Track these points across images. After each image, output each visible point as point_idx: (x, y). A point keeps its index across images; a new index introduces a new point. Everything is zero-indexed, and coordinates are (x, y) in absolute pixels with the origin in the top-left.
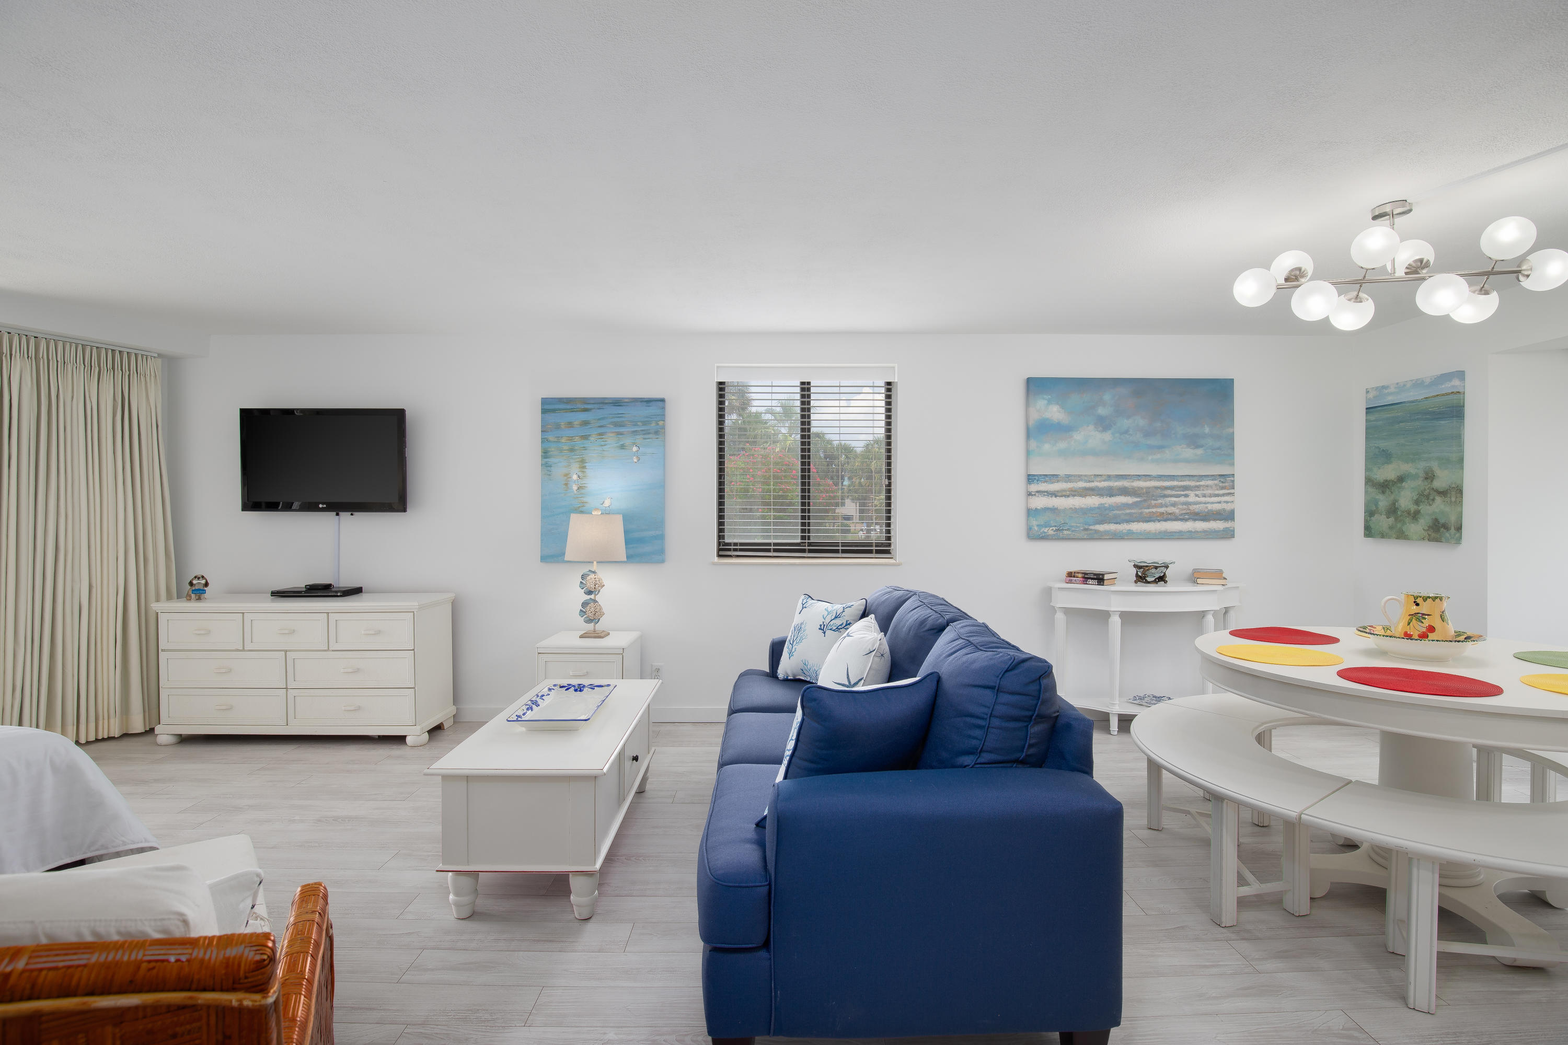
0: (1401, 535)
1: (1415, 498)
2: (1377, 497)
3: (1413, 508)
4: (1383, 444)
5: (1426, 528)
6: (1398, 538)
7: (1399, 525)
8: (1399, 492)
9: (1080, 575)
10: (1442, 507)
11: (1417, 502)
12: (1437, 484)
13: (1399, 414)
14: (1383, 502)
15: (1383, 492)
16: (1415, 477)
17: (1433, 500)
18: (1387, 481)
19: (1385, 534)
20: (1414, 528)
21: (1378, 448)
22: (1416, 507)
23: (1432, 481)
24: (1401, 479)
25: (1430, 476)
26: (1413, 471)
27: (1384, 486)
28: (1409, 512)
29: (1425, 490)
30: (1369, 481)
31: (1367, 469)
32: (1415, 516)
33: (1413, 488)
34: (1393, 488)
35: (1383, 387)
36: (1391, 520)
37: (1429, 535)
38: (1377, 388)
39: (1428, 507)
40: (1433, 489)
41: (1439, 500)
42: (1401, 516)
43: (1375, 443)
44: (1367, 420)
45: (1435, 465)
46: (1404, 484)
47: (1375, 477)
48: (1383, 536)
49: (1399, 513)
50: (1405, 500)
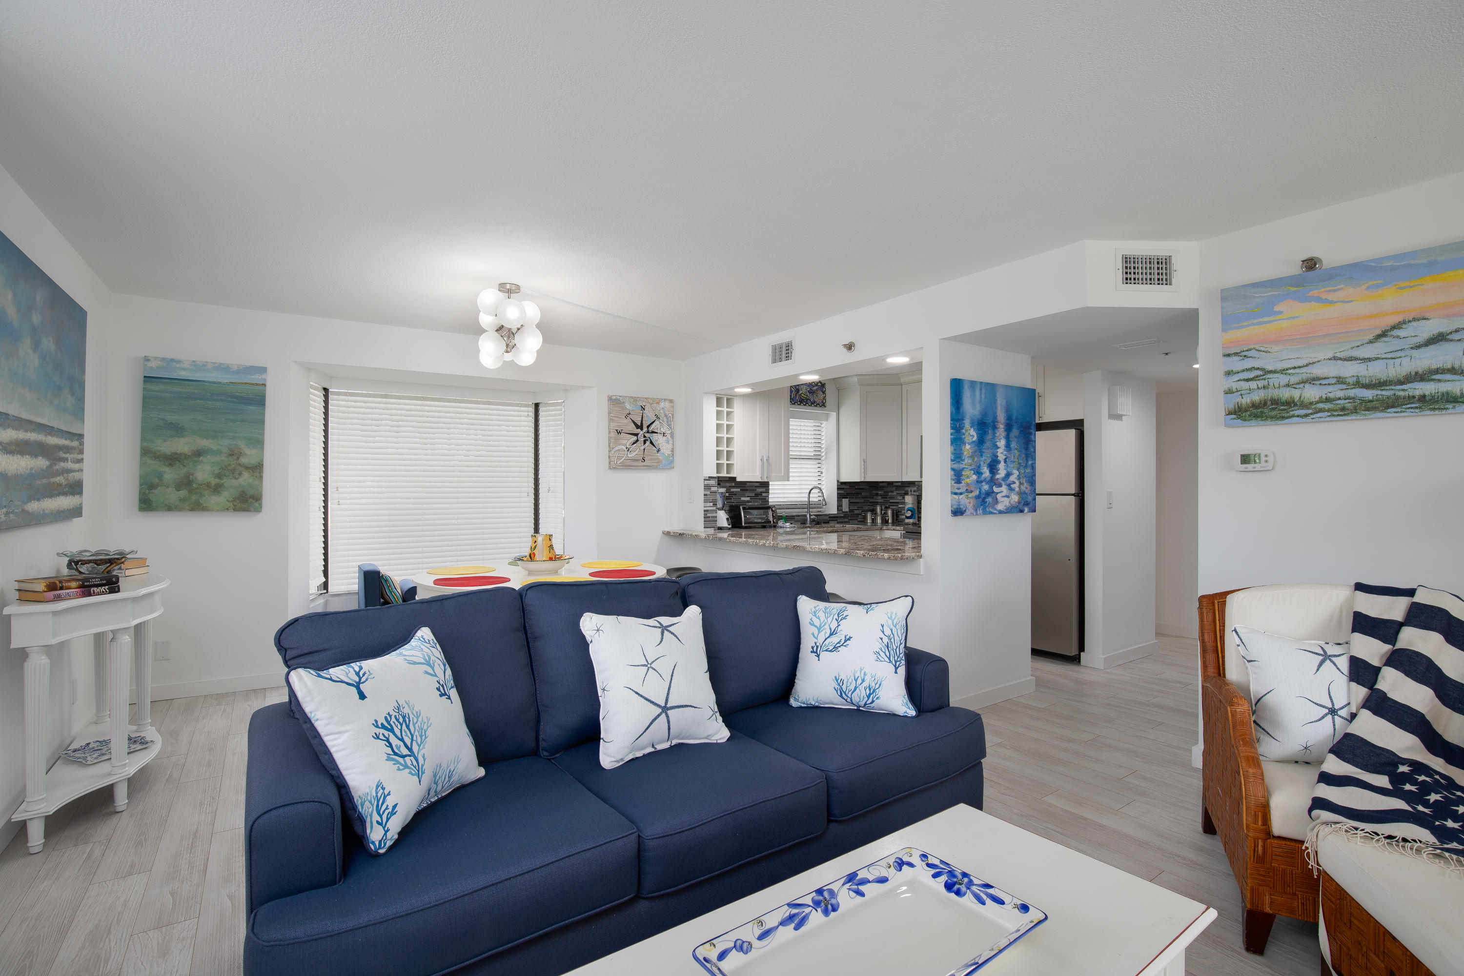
0: (198, 507)
1: (217, 472)
2: (161, 470)
3: (214, 481)
4: (171, 417)
5: (231, 499)
6: (193, 510)
7: (194, 498)
8: (195, 466)
9: (74, 584)
10: (250, 480)
11: (219, 476)
12: (243, 460)
13: (196, 391)
14: (170, 474)
15: (171, 465)
16: (218, 452)
17: (240, 474)
18: (176, 454)
19: (173, 506)
20: (214, 500)
21: (164, 419)
22: (217, 480)
23: (238, 458)
24: (199, 453)
25: (234, 453)
26: (214, 447)
27: (173, 459)
28: (208, 485)
29: (230, 465)
30: (146, 452)
31: (143, 439)
32: (217, 489)
33: (213, 463)
34: (185, 461)
35: (173, 360)
36: (183, 493)
37: (234, 505)
38: (163, 360)
39: (233, 481)
40: (240, 464)
41: (246, 475)
42: (197, 489)
43: (158, 414)
44: (144, 389)
45: (242, 445)
46: (201, 458)
47: (158, 448)
48: (170, 508)
49: (194, 485)
50: (203, 472)
